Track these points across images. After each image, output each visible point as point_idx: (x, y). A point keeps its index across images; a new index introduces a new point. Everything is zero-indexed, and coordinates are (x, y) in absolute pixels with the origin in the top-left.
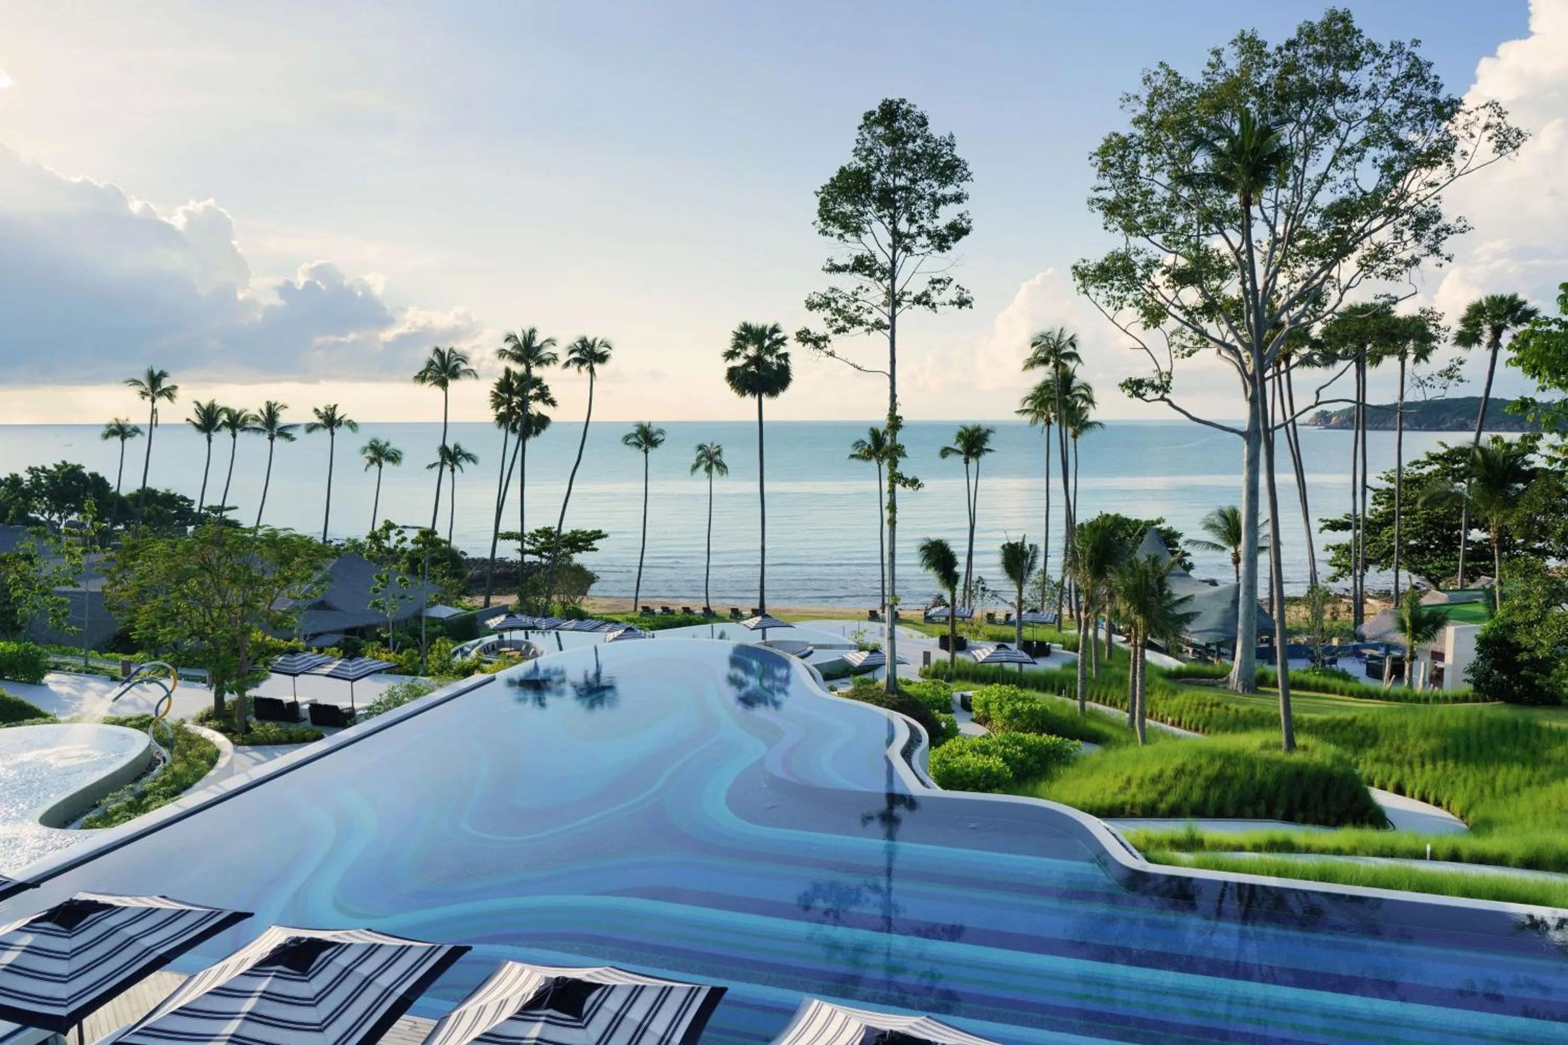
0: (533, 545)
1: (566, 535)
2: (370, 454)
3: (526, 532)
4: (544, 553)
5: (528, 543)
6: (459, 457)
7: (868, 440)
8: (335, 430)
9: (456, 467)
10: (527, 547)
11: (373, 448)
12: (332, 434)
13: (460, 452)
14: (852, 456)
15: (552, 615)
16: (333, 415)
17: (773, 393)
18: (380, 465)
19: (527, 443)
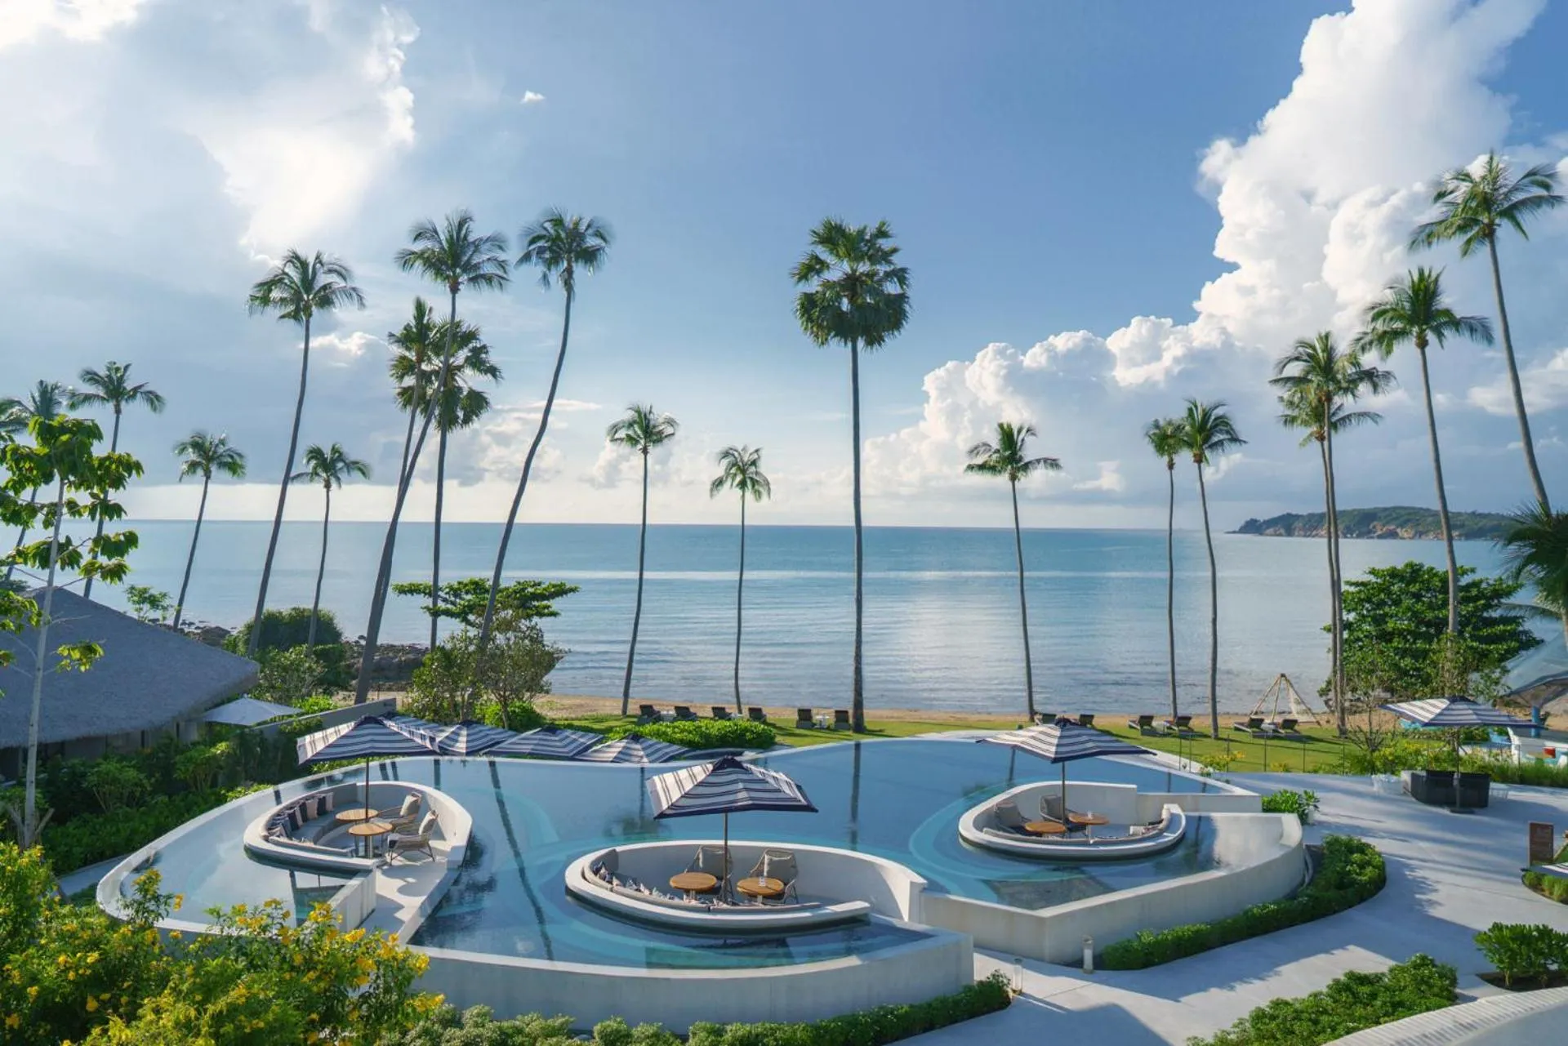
0: (453, 603)
1: (507, 589)
2: (191, 455)
3: (442, 583)
4: (471, 617)
5: (445, 600)
6: (340, 465)
7: (995, 442)
8: (123, 404)
9: (333, 480)
10: (441, 605)
11: (198, 446)
12: (118, 411)
13: (341, 458)
14: (971, 467)
15: (480, 722)
16: (121, 380)
17: (874, 340)
18: (208, 475)
19: (449, 436)
